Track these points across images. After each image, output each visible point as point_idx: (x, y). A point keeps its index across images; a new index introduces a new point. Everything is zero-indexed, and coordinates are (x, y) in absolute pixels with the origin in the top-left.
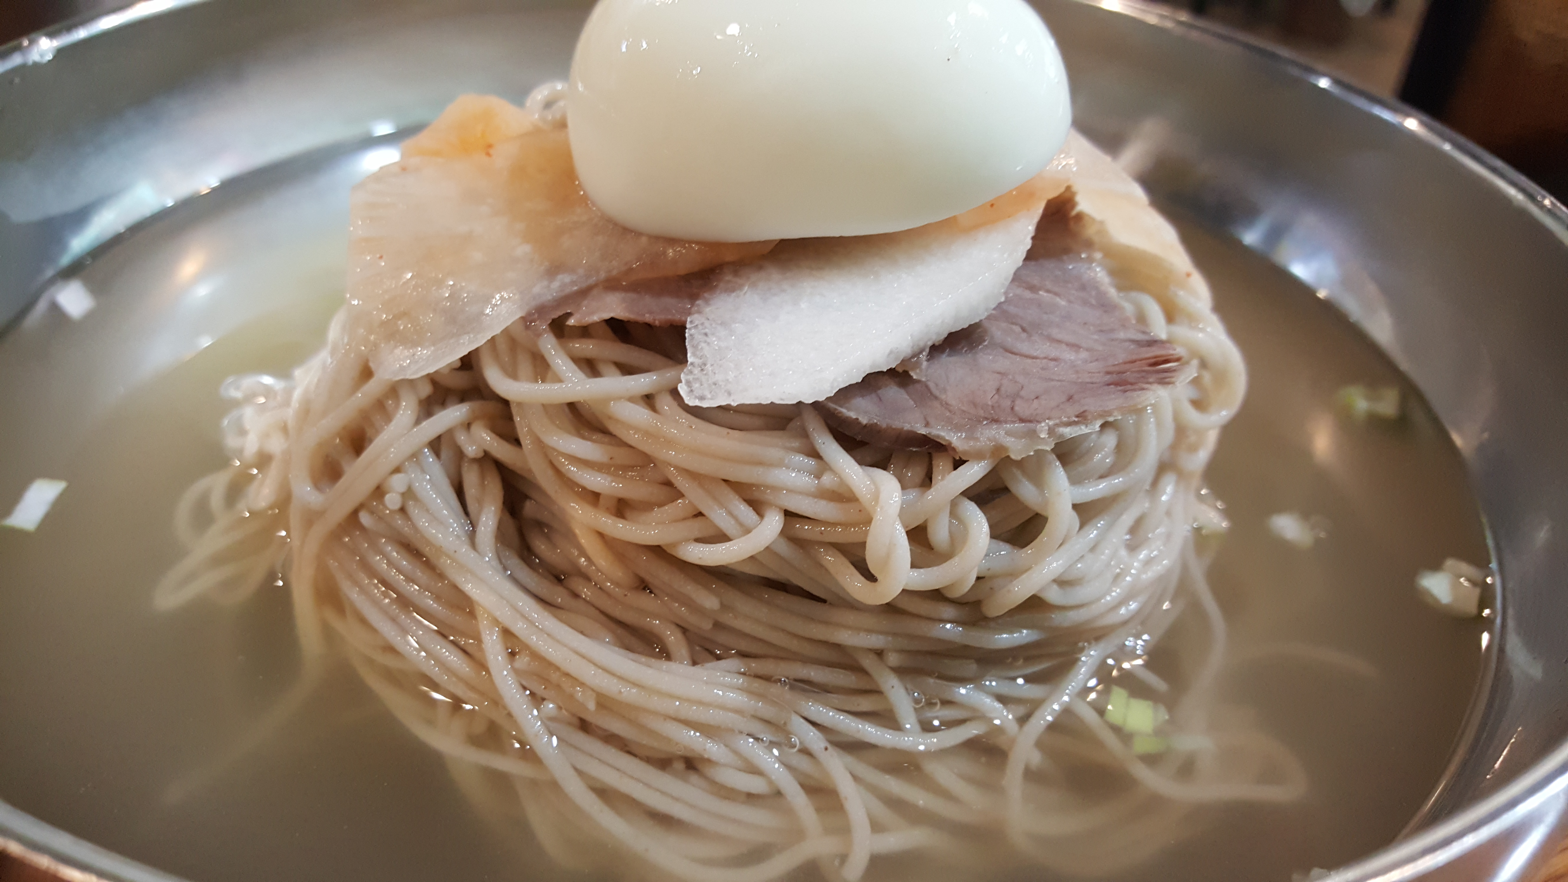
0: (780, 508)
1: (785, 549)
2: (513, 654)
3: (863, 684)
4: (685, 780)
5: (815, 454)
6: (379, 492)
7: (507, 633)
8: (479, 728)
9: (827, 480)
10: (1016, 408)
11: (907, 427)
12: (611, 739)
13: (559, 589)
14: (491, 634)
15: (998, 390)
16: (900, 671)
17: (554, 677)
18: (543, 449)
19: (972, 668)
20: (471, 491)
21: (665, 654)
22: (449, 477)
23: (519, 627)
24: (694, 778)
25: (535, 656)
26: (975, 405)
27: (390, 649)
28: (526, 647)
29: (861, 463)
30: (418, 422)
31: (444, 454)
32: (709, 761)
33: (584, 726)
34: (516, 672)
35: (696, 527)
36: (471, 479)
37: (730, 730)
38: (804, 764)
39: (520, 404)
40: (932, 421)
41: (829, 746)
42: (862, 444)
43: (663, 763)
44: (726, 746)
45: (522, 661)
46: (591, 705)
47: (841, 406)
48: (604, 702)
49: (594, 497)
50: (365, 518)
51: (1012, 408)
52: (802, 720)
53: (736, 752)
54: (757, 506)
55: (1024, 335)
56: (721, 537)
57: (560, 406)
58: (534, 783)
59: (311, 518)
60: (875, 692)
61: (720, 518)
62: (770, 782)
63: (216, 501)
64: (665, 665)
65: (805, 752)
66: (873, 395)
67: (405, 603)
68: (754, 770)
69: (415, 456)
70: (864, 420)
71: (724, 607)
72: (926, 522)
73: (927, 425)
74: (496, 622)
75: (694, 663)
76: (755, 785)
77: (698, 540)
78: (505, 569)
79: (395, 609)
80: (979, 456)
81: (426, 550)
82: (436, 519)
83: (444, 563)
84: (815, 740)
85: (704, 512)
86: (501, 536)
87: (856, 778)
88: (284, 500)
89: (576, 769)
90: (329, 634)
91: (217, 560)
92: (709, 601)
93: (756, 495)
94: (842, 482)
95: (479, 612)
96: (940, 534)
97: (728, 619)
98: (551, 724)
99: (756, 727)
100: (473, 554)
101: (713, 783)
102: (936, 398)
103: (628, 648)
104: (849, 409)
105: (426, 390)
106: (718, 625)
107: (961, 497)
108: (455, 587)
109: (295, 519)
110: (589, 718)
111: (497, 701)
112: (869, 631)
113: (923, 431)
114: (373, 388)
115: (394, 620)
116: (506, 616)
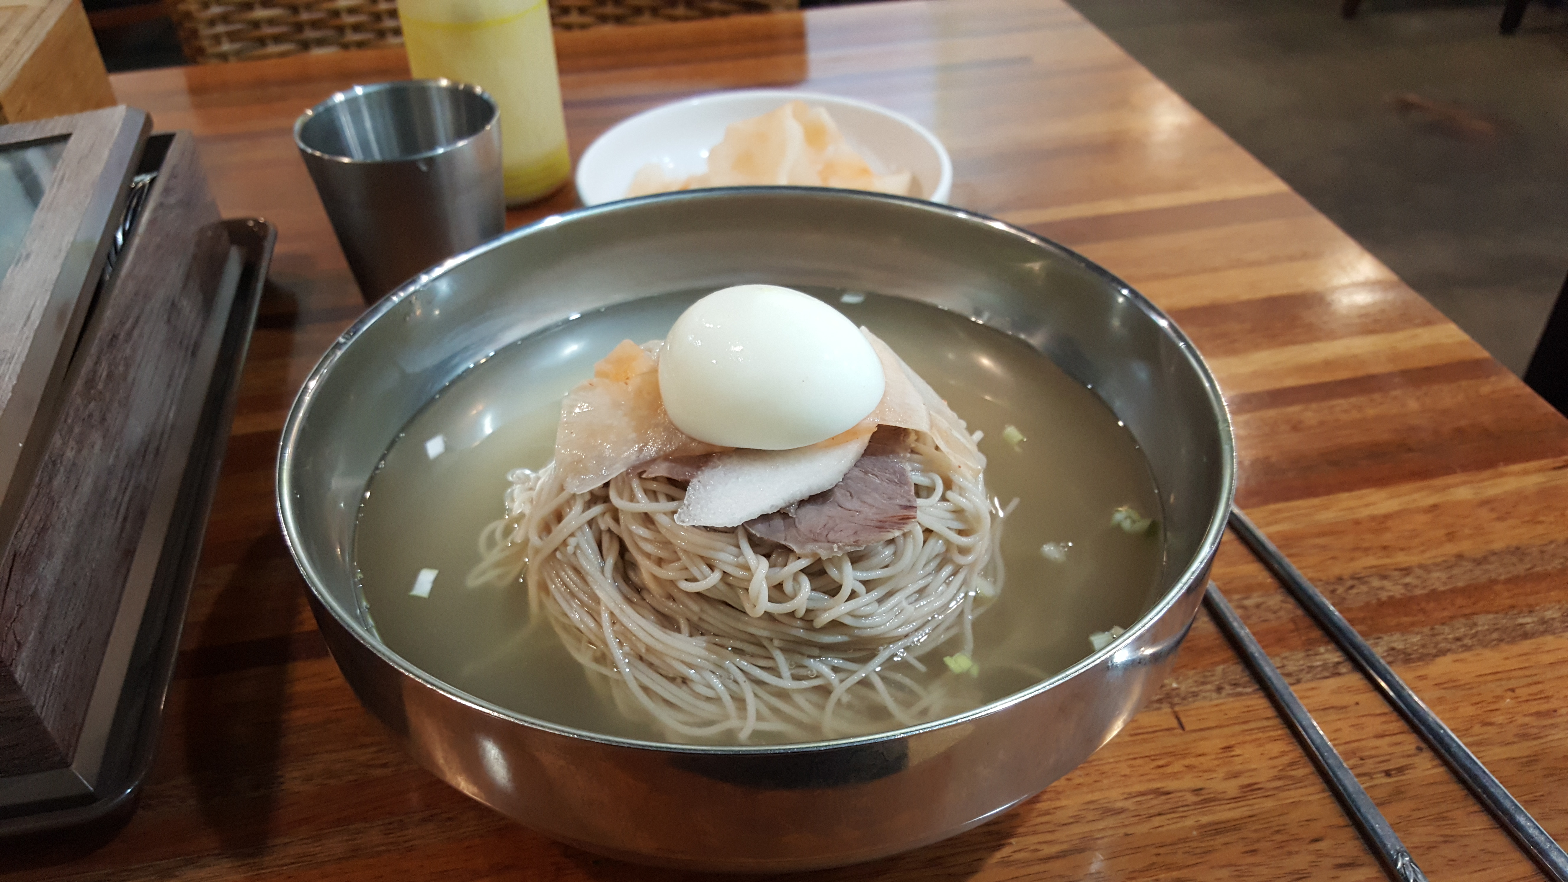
0: (721, 570)
1: (722, 587)
2: (614, 623)
3: (767, 655)
4: (680, 687)
5: (738, 547)
6: (565, 543)
7: (612, 614)
8: (598, 654)
9: (741, 559)
10: (829, 535)
11: (776, 540)
12: (651, 665)
13: (636, 595)
14: (605, 614)
15: (825, 525)
16: (782, 650)
17: (629, 636)
18: (631, 533)
19: (816, 652)
20: (605, 545)
21: (678, 630)
22: (595, 537)
23: (617, 612)
24: (684, 688)
25: (622, 625)
26: (811, 531)
27: (565, 615)
28: (619, 621)
29: (755, 552)
30: (583, 511)
31: (593, 527)
32: (692, 680)
33: (641, 658)
34: (614, 631)
35: (685, 575)
36: (606, 540)
37: (703, 668)
38: (733, 686)
39: (622, 511)
40: (788, 537)
41: (747, 681)
42: (758, 545)
43: (672, 680)
44: (700, 675)
45: (616, 627)
46: (643, 650)
47: (750, 527)
48: (649, 649)
49: (648, 556)
50: (558, 555)
51: (827, 535)
52: (736, 668)
53: (704, 678)
54: (712, 568)
55: (850, 498)
56: (694, 580)
57: (639, 514)
58: (617, 681)
59: (537, 551)
60: (771, 658)
61: (695, 572)
62: (717, 693)
63: (498, 535)
64: (677, 635)
65: (736, 682)
66: (767, 524)
67: (573, 595)
68: (711, 687)
69: (580, 528)
70: (758, 535)
71: (702, 610)
72: (783, 581)
73: (785, 540)
74: (607, 608)
75: (691, 636)
76: (710, 693)
77: (686, 580)
78: (615, 582)
79: (568, 597)
80: (806, 557)
81: (582, 572)
82: (587, 558)
83: (589, 579)
84: (741, 678)
85: (689, 568)
86: (616, 568)
87: (756, 695)
88: (526, 542)
89: (635, 677)
90: (541, 605)
91: (497, 565)
92: (695, 608)
93: (712, 563)
94: (746, 562)
95: (602, 603)
96: (788, 588)
97: (704, 616)
98: (625, 655)
99: (712, 668)
100: (601, 577)
101: (692, 690)
102: (796, 527)
103: (664, 626)
104: (753, 530)
105: (588, 497)
106: (700, 619)
107: (801, 573)
108: (592, 589)
109: (530, 551)
110: (643, 655)
111: (606, 644)
112: (764, 629)
113: (783, 542)
114: (564, 495)
115: (568, 602)
116: (611, 605)
